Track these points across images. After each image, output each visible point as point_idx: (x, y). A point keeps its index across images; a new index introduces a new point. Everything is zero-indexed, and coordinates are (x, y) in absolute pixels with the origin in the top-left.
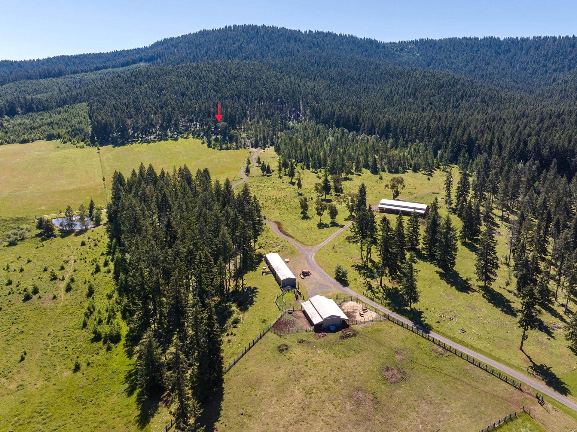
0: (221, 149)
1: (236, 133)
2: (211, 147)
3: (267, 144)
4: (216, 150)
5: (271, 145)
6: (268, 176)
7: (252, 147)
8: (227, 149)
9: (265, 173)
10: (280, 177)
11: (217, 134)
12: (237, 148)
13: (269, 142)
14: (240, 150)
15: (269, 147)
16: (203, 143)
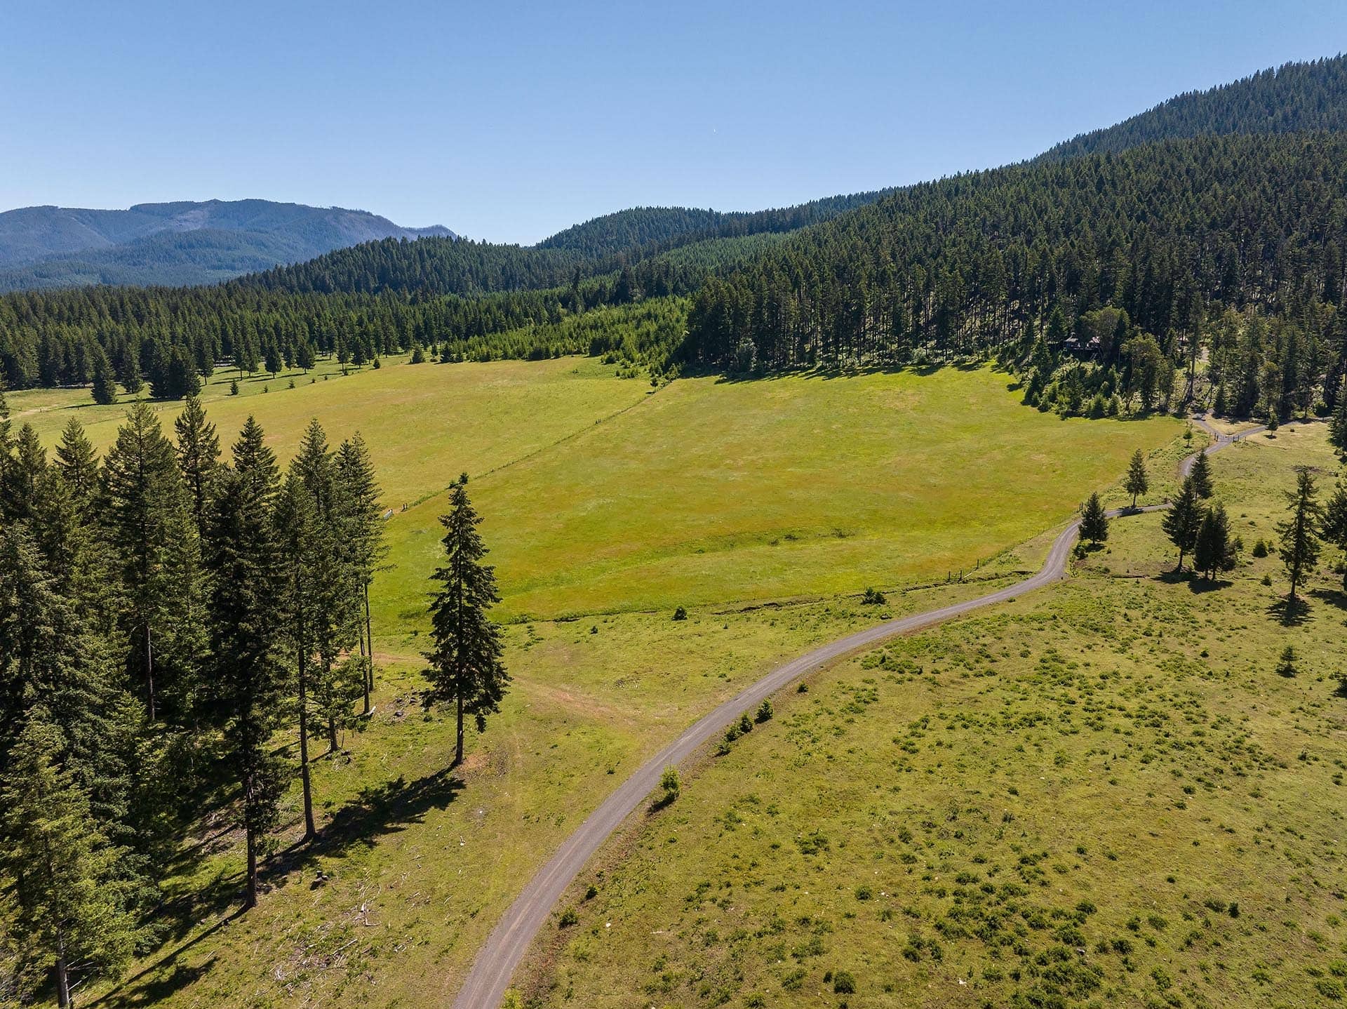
0: (1073, 411)
1: (1147, 348)
2: (1035, 404)
3: (1304, 405)
4: (1051, 415)
5: (1322, 412)
6: (1199, 586)
7: (1217, 415)
8: (1097, 413)
9: (1189, 561)
10: (1291, 612)
11: (1085, 356)
12: (1142, 415)
13: (1319, 400)
14: (1155, 420)
15: (1305, 420)
16: (1012, 388)
